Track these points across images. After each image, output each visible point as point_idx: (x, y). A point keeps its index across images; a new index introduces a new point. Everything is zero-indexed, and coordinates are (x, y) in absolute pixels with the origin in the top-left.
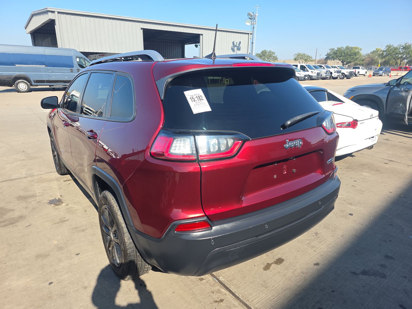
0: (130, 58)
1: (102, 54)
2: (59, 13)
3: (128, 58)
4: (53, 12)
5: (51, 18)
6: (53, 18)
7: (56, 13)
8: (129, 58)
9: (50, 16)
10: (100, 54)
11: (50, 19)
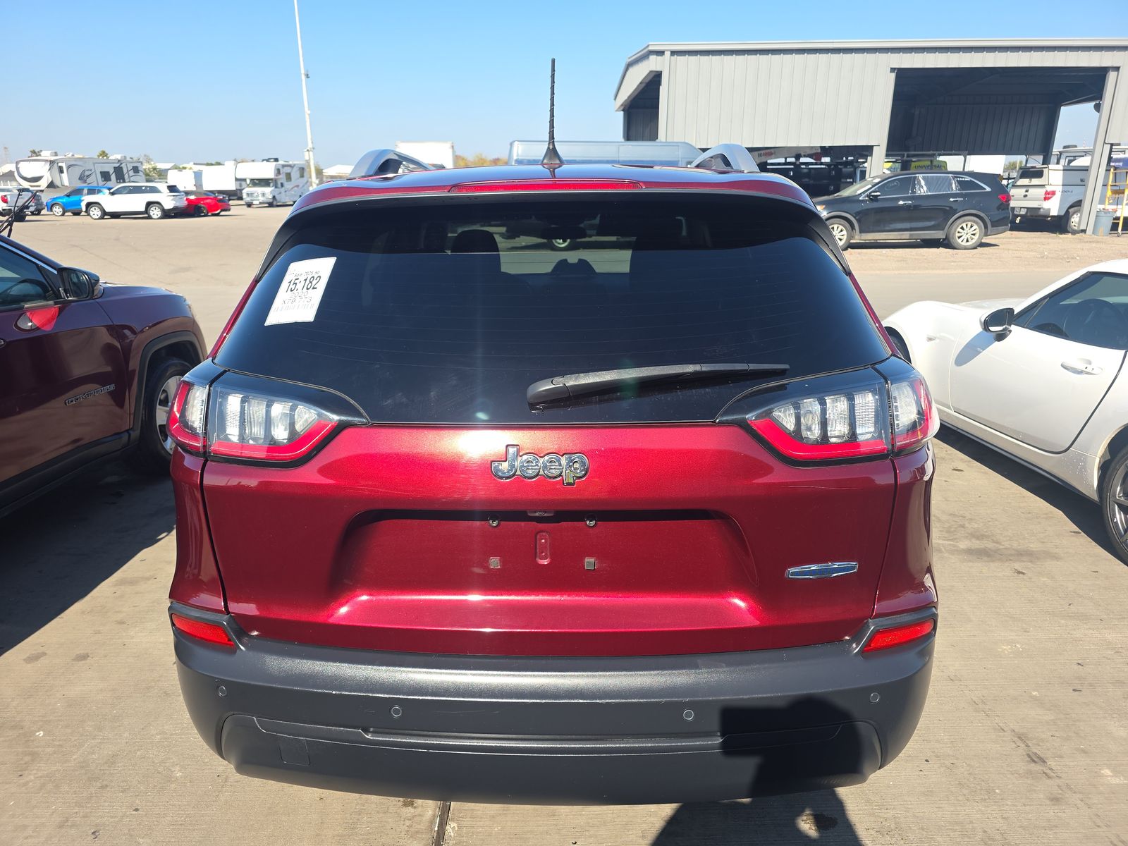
0: (850, 158)
1: (769, 151)
2: (673, 53)
3: (844, 159)
4: (661, 53)
5: (654, 69)
6: (658, 69)
7: (668, 54)
8: (847, 158)
9: (653, 64)
10: (762, 152)
11: (651, 72)
